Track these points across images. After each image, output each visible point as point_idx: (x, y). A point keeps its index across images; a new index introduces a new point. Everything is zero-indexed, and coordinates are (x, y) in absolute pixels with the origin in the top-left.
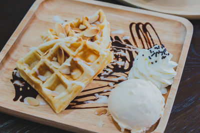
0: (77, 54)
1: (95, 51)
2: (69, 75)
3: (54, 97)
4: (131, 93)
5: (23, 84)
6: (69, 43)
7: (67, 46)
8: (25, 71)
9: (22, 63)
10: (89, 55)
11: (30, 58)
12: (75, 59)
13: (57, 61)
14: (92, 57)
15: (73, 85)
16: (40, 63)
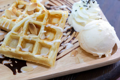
0: (46, 22)
1: (57, 15)
2: (46, 39)
3: (47, 57)
4: (100, 30)
5: (10, 61)
6: (35, 17)
7: (35, 20)
8: (11, 51)
9: (5, 47)
10: (52, 20)
11: (9, 41)
12: (47, 26)
13: (31, 33)
14: (55, 20)
15: (54, 44)
16: (21, 40)
